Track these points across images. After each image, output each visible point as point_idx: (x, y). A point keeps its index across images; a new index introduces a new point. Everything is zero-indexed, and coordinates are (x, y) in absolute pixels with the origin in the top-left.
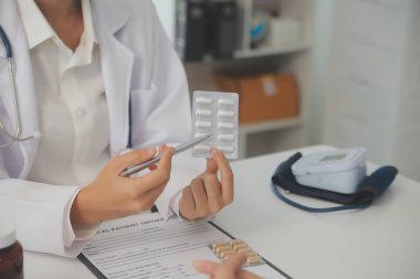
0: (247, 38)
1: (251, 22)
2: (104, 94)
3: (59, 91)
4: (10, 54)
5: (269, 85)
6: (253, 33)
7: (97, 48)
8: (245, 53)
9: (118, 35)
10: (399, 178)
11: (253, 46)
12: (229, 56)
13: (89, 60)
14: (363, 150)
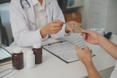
0: (69, 4)
2: (47, 16)
4: (30, 6)
5: (74, 15)
6: (70, 2)
7: (45, 6)
8: (68, 7)
9: (49, 3)
12: (65, 8)
13: (44, 8)
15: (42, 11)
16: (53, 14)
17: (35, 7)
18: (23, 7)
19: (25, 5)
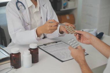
1: (63, 2)
2: (41, 18)
3: (33, 16)
4: (25, 8)
5: (68, 17)
6: (64, 5)
7: (40, 8)
8: (63, 9)
10: (104, 35)
11: (64, 8)
12: (59, 10)
13: (38, 10)
14: (97, 29)
15: (36, 12)
16: (47, 16)
17: (30, 9)
18: (19, 9)
19: (20, 7)
